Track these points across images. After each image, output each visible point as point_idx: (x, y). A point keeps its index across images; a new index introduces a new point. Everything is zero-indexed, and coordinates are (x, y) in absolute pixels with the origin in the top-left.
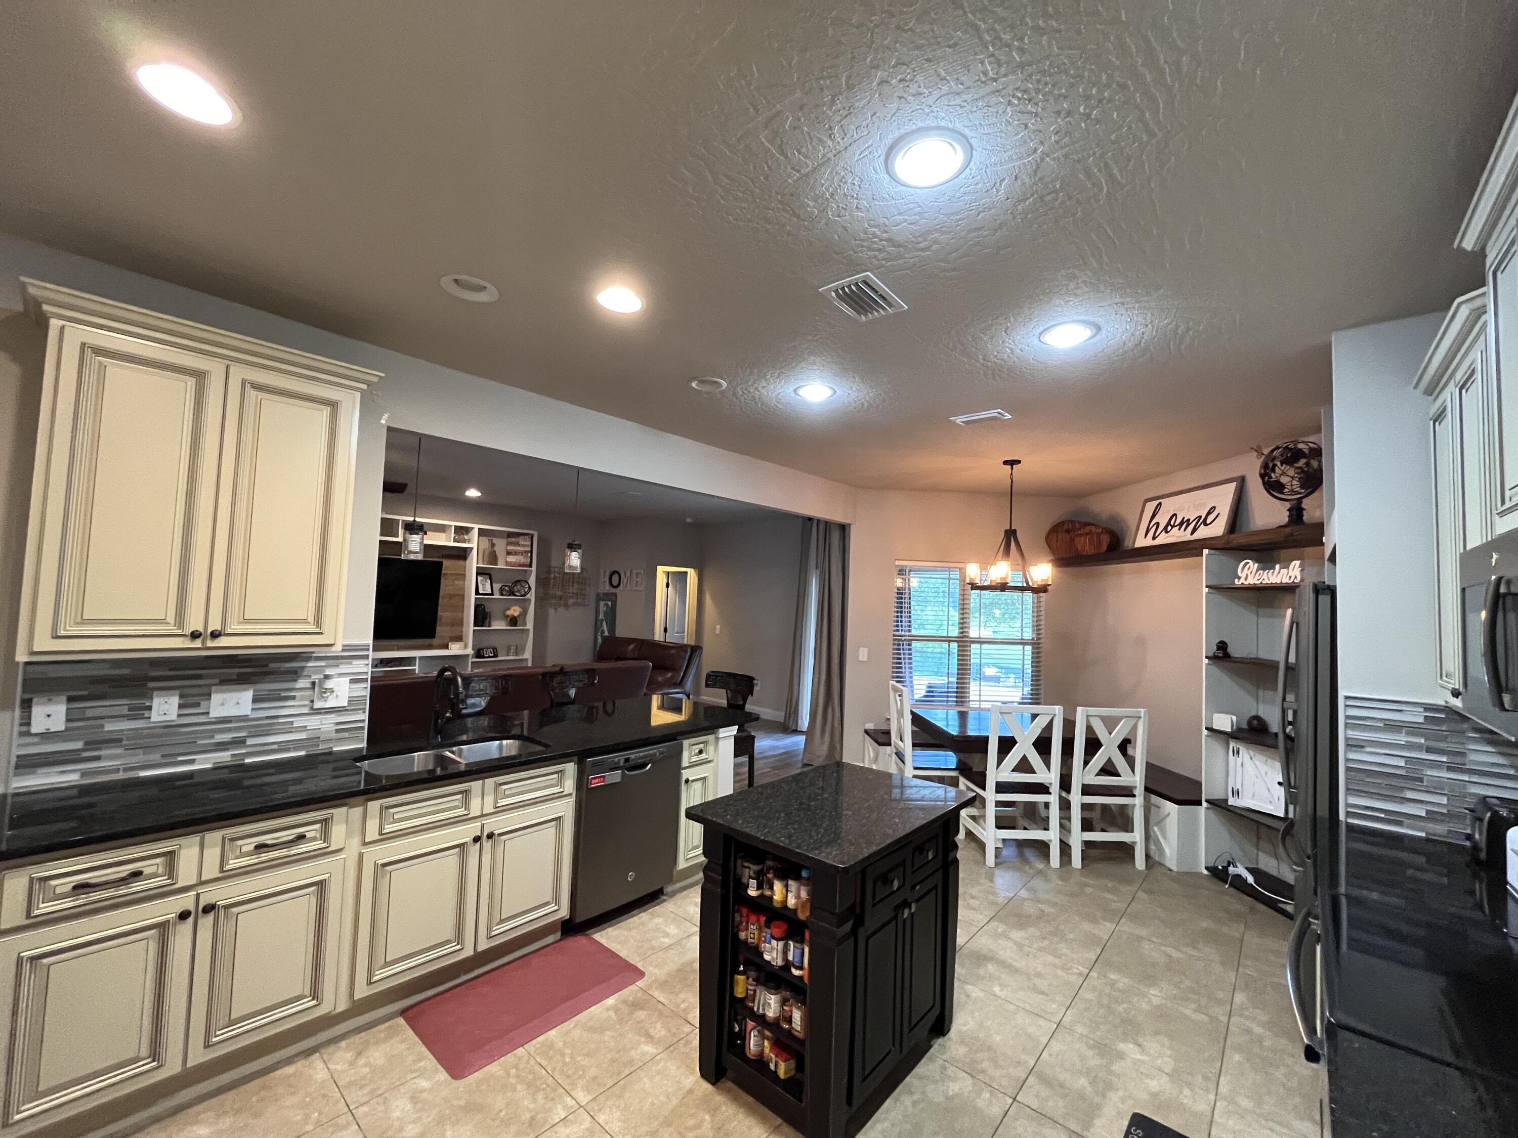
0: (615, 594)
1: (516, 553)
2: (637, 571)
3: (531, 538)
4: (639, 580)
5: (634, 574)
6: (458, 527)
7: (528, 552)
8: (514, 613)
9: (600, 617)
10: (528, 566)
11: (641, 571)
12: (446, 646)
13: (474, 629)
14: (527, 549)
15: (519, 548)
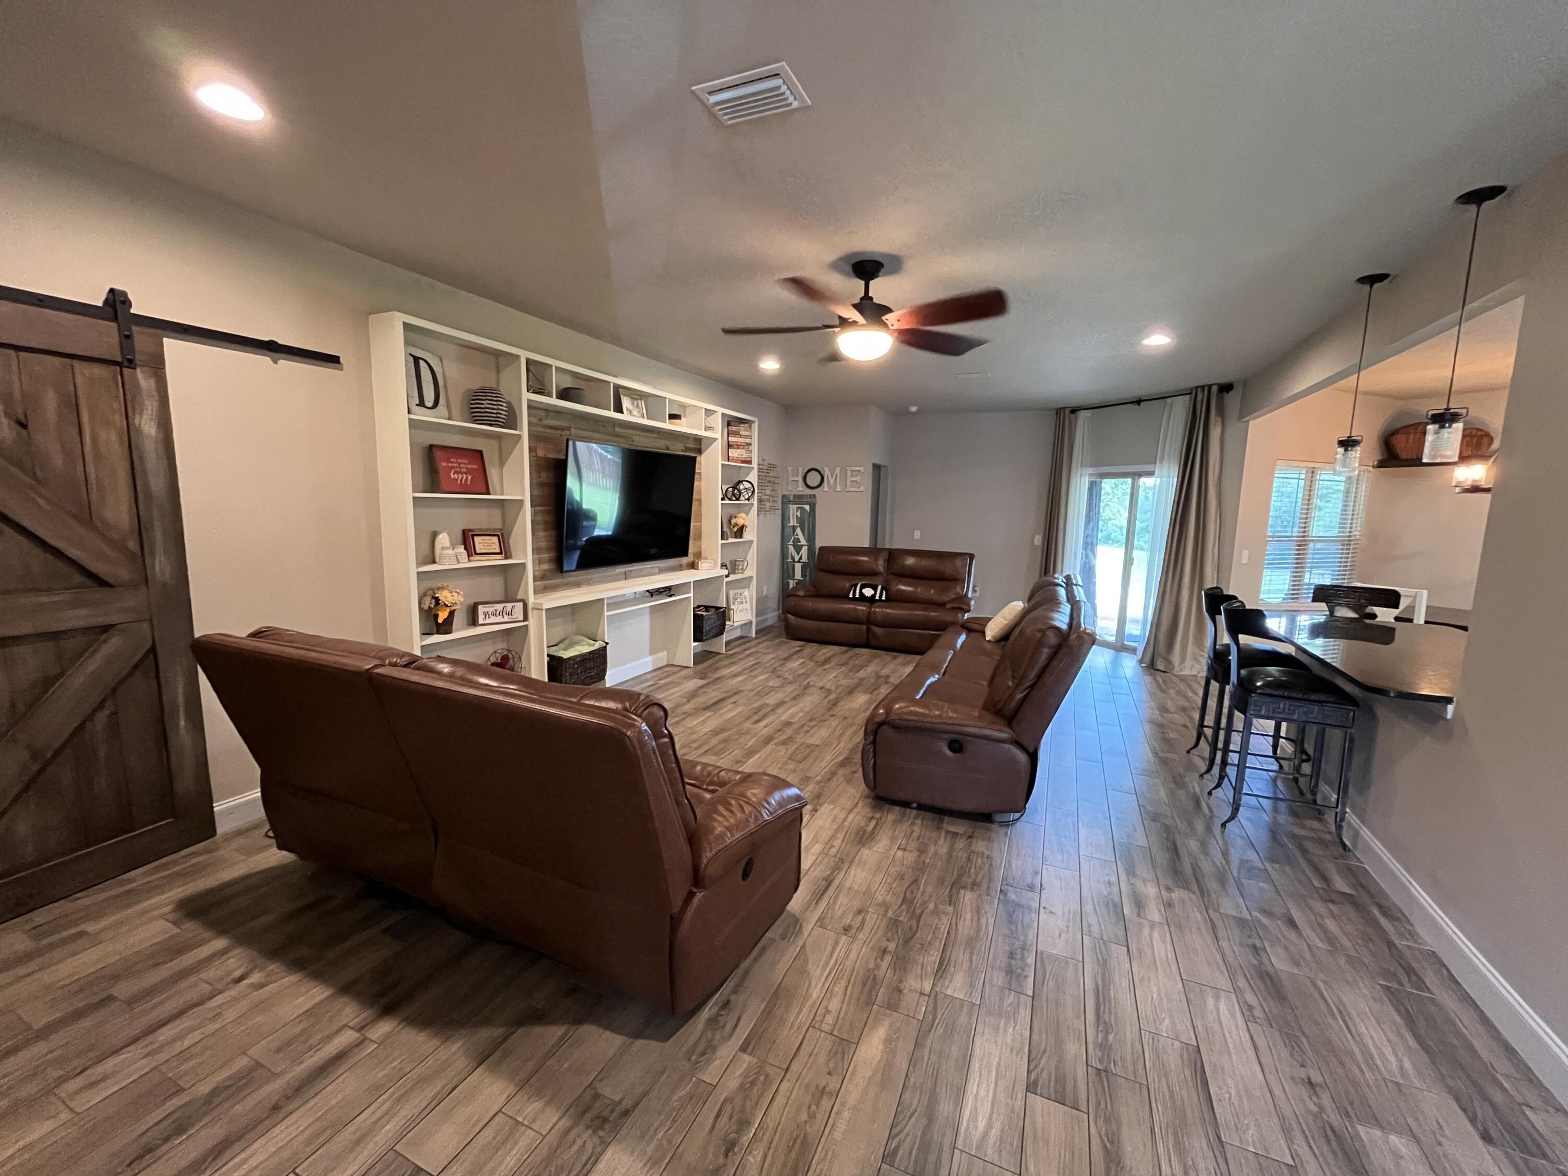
0: (814, 496)
1: (738, 446)
2: (854, 468)
3: (750, 426)
4: (858, 479)
5: (849, 473)
6: (706, 410)
7: (750, 444)
8: (740, 522)
9: (791, 524)
10: (750, 462)
11: (862, 469)
12: (693, 566)
13: (721, 542)
14: (748, 441)
15: (741, 440)
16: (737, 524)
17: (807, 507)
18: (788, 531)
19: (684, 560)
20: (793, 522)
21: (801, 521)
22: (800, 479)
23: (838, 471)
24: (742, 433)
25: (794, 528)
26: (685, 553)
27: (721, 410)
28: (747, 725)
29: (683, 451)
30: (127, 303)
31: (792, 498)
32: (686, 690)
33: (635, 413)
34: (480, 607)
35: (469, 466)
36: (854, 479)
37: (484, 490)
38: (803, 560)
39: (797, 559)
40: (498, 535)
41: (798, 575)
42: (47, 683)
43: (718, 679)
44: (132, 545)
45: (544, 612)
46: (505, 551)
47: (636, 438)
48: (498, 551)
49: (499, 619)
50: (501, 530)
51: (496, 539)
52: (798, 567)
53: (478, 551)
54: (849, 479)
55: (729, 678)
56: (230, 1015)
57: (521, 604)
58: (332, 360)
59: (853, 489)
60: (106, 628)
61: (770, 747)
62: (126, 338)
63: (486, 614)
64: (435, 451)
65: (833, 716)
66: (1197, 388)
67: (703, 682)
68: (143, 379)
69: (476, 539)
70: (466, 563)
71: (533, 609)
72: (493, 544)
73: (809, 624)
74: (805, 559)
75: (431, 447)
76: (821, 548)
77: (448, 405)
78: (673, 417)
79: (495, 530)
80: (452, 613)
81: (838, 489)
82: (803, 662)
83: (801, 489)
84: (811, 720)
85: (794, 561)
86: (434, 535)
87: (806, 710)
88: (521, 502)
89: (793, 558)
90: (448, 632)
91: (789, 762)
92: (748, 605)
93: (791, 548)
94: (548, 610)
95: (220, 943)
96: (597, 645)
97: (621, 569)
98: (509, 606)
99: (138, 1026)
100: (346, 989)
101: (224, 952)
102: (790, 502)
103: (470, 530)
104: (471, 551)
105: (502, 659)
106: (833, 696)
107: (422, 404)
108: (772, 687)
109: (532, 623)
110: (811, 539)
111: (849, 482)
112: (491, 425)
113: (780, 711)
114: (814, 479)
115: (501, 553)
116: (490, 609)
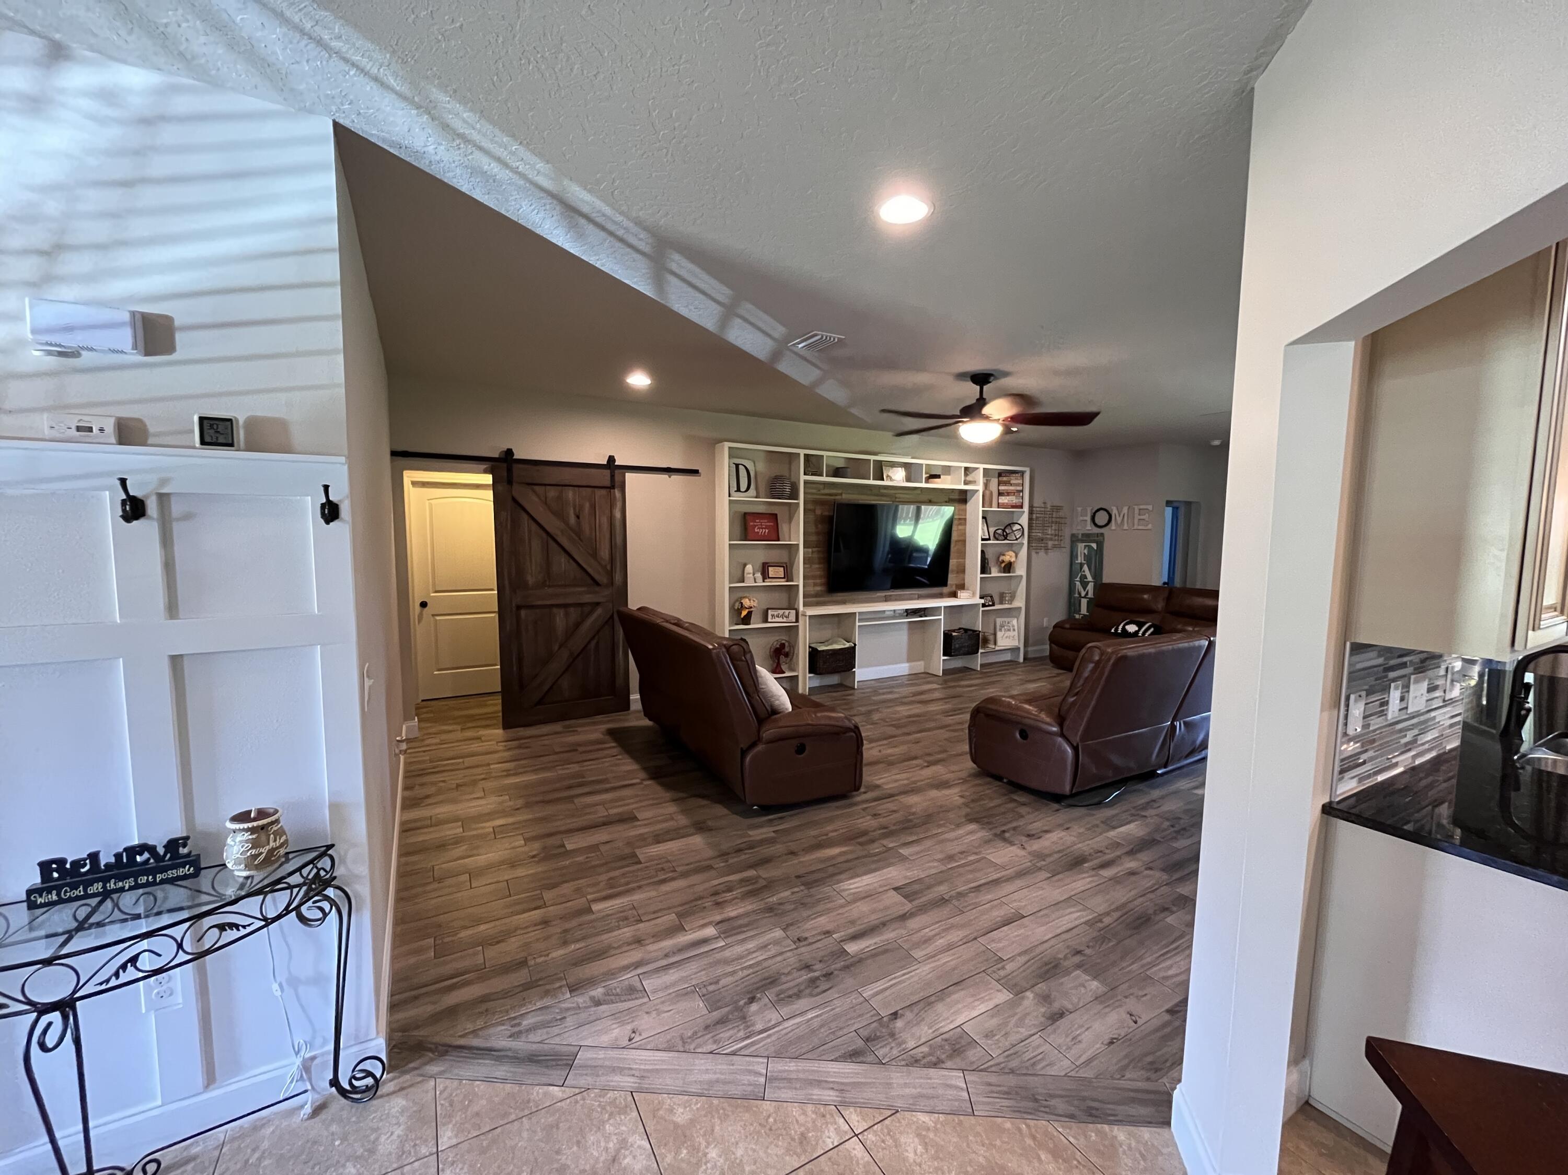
0: (1102, 534)
1: (1008, 494)
2: (1142, 507)
3: (1022, 476)
4: (1146, 517)
5: (1137, 511)
6: (966, 469)
7: (1020, 491)
8: (1008, 559)
9: (1079, 561)
10: (1021, 507)
11: (1150, 507)
12: (954, 595)
13: (980, 575)
14: (1018, 488)
15: (1011, 488)
17: (1094, 546)
18: (1076, 568)
19: (945, 590)
20: (1080, 559)
21: (1088, 558)
22: (1088, 518)
23: (1125, 510)
24: (1013, 482)
25: (1081, 565)
26: (944, 583)
27: (982, 466)
30: (614, 461)
31: (1080, 537)
32: (919, 689)
33: (895, 478)
34: (770, 611)
35: (767, 524)
36: (1142, 517)
37: (777, 539)
39: (1083, 594)
40: (784, 567)
41: (1084, 610)
42: (578, 625)
44: (609, 567)
45: (808, 618)
46: (788, 576)
48: (783, 576)
49: (780, 620)
50: (785, 563)
51: (782, 569)
52: (1084, 602)
53: (770, 576)
54: (1137, 517)
55: (963, 687)
56: (607, 764)
57: (795, 611)
58: (695, 472)
59: (1140, 527)
60: (598, 604)
62: (612, 476)
63: (773, 616)
64: (748, 517)
67: (938, 687)
68: (617, 493)
69: (770, 569)
70: (760, 583)
71: (802, 615)
72: (780, 571)
74: (1090, 595)
75: (745, 514)
77: (757, 489)
78: (932, 477)
80: (750, 613)
81: (1126, 527)
83: (1089, 528)
85: (1080, 597)
86: (745, 565)
88: (798, 545)
89: (1079, 594)
90: (749, 624)
92: (1016, 633)
93: (1078, 583)
94: (810, 616)
95: (613, 744)
96: (848, 645)
97: (881, 594)
98: (787, 612)
99: (581, 759)
100: (645, 769)
101: (614, 747)
102: (1078, 541)
103: (766, 563)
104: (765, 576)
105: (783, 644)
107: (738, 490)
109: (801, 624)
110: (1098, 574)
111: (1136, 521)
112: (783, 499)
114: (1102, 518)
115: (784, 578)
116: (776, 613)
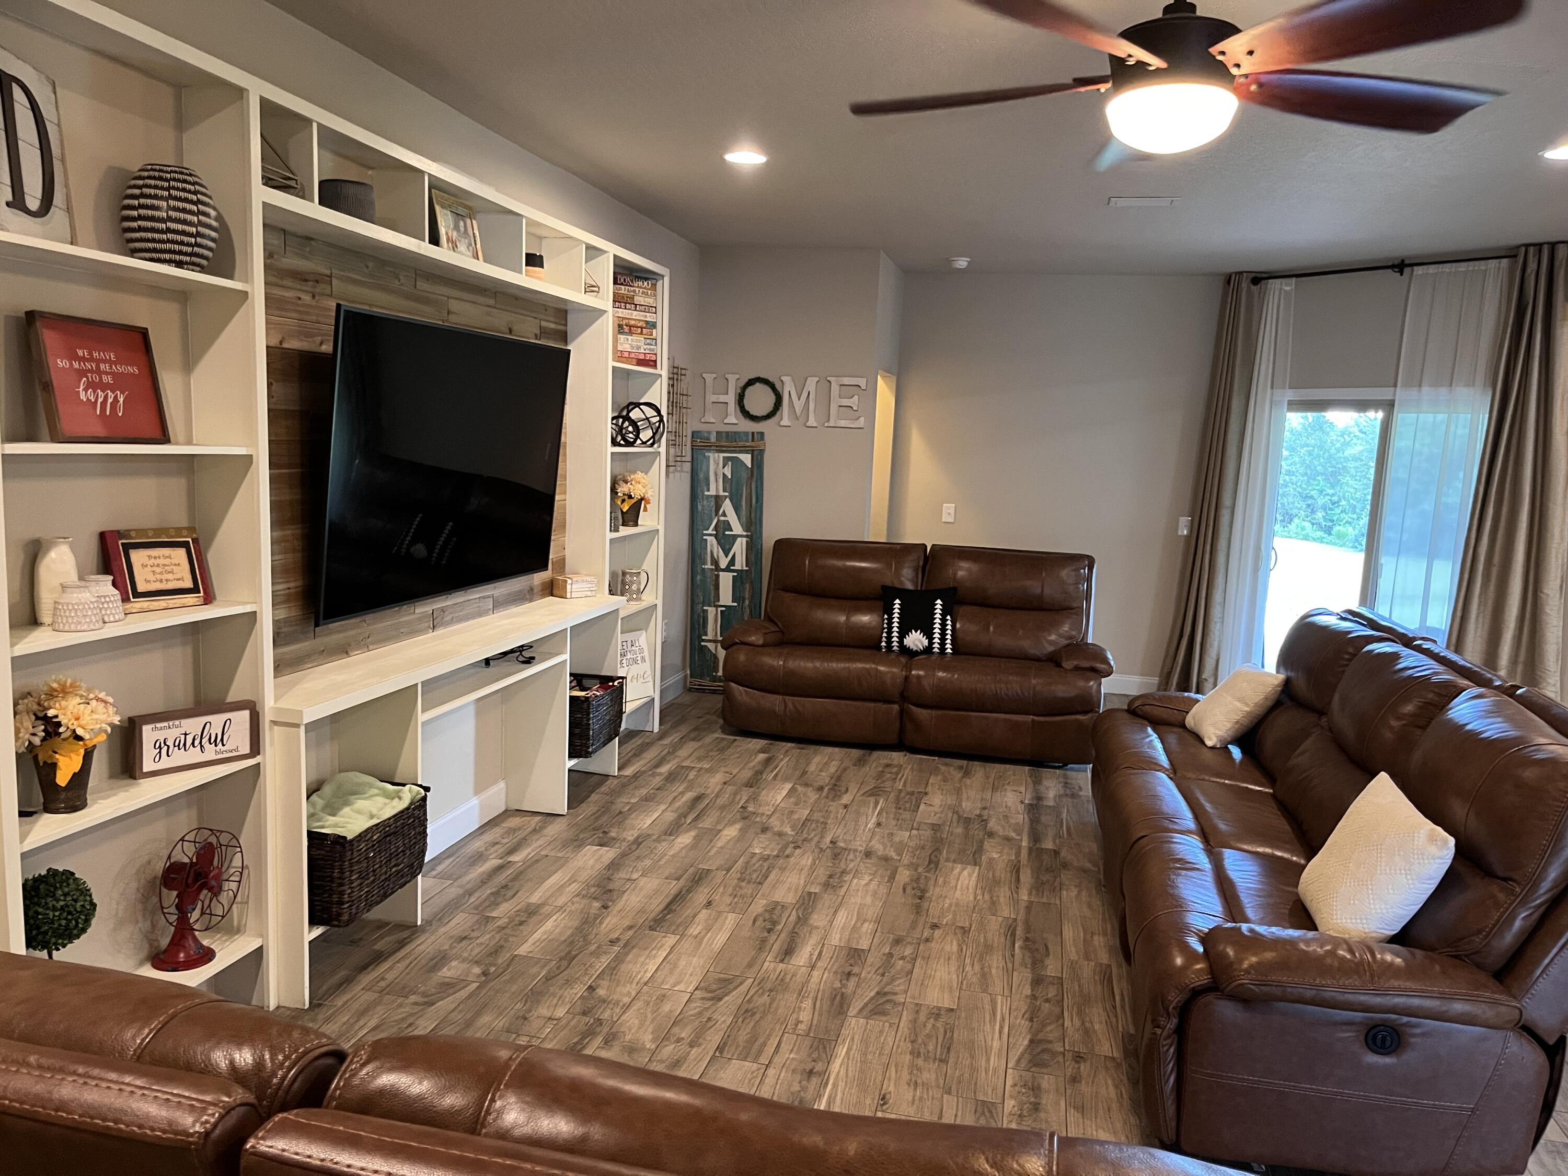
0: (761, 435)
1: (636, 329)
2: (846, 381)
3: (654, 285)
4: (854, 402)
5: (835, 388)
6: (589, 247)
7: (653, 325)
8: (637, 491)
9: (713, 492)
10: (653, 364)
11: (862, 382)
12: (552, 589)
13: (610, 535)
14: (650, 317)
15: (636, 315)
16: (630, 497)
17: (746, 459)
18: (704, 506)
19: (539, 578)
20: (715, 488)
21: (733, 487)
22: (731, 398)
23: (811, 384)
24: (638, 300)
25: (718, 500)
26: (541, 562)
27: (613, 250)
28: (770, 965)
29: (536, 337)
31: (713, 438)
32: (584, 876)
33: (462, 248)
34: (147, 729)
35: (120, 369)
36: (845, 402)
37: (156, 433)
38: (738, 566)
39: (723, 565)
40: (185, 545)
41: (726, 597)
43: (638, 842)
45: (303, 728)
46: (204, 586)
47: (454, 305)
48: (189, 584)
49: (194, 756)
50: (191, 529)
51: (180, 555)
52: (726, 580)
53: (141, 588)
54: (835, 402)
55: (658, 840)
57: (246, 714)
59: (843, 423)
61: (854, 1025)
63: (159, 747)
64: (38, 328)
65: (935, 926)
66: (1527, 246)
67: (608, 854)
69: (137, 557)
71: (274, 723)
72: (175, 566)
73: (774, 702)
74: (740, 564)
75: (31, 316)
76: (781, 545)
77: (69, 210)
78: (534, 260)
79: (178, 531)
80: (88, 756)
81: (812, 422)
82: (792, 791)
83: (732, 419)
84: (898, 941)
85: (718, 568)
86: (37, 553)
87: (871, 913)
88: (247, 461)
89: (715, 562)
90: (77, 807)
91: (920, 1062)
92: (646, 667)
93: (712, 541)
94: (310, 727)
96: (408, 795)
97: (424, 608)
98: (217, 720)
102: (709, 447)
103: (119, 534)
104: (126, 589)
105: (198, 855)
106: (904, 875)
107: (18, 199)
108: (766, 859)
109: (270, 759)
110: (753, 524)
111: (834, 408)
112: (179, 264)
113: (818, 919)
114: (759, 400)
115: (195, 590)
116: (170, 732)
